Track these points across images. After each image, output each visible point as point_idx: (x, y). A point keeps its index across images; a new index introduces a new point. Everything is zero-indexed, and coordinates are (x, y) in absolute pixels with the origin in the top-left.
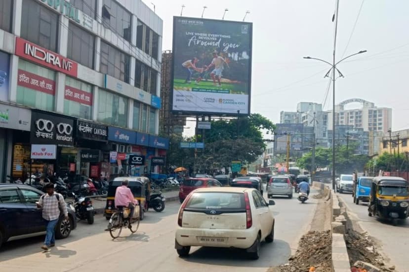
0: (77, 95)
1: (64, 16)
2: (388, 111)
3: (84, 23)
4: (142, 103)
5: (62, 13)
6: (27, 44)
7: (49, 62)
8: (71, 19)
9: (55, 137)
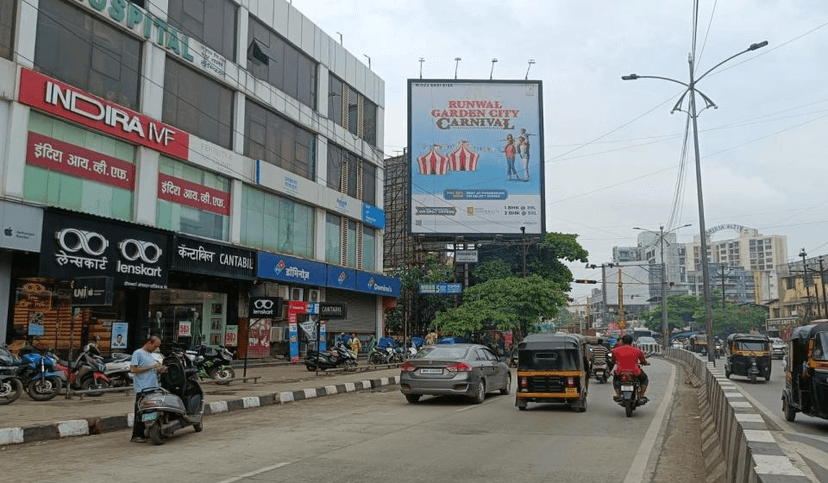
0: (189, 194)
1: (154, 44)
2: (780, 241)
3: (204, 63)
4: (346, 217)
5: (148, 37)
6: (49, 84)
7: (114, 124)
8: (171, 51)
9: (111, 266)
